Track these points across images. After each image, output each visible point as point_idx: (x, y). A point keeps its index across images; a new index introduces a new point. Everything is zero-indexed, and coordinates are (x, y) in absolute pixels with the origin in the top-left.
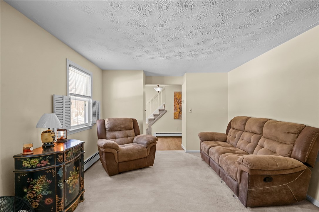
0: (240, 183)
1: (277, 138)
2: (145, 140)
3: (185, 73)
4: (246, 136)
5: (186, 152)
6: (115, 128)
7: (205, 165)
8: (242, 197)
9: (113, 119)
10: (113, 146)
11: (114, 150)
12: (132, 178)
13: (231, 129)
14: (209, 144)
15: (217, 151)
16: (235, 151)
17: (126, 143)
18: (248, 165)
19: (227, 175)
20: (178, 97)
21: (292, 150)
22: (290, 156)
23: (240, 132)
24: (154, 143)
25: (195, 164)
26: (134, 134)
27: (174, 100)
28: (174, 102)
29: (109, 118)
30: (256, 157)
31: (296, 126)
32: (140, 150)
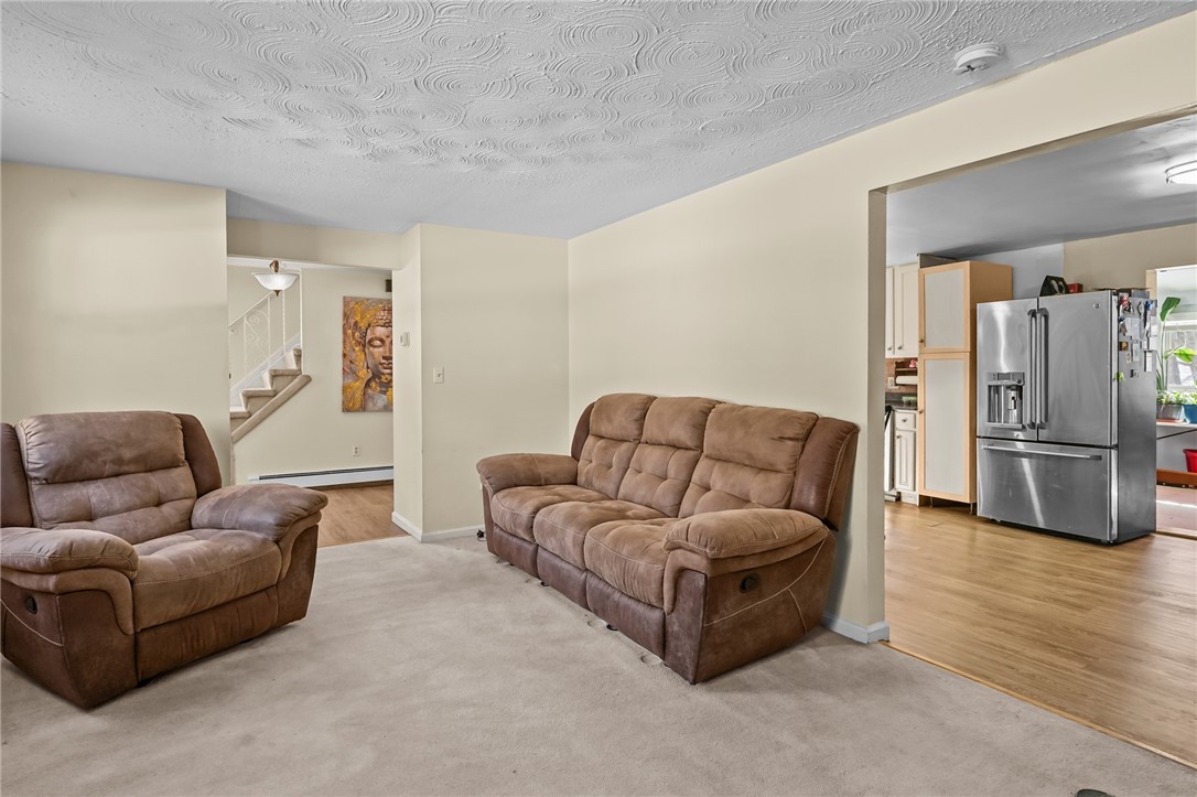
0: (673, 611)
1: (750, 457)
2: (267, 509)
3: (418, 225)
4: (651, 457)
5: (422, 542)
6: (88, 467)
7: (516, 577)
8: (680, 654)
9: (67, 418)
10: (106, 554)
11: (114, 573)
12: (220, 691)
13: (590, 440)
14: (530, 498)
15: (571, 518)
16: (625, 510)
17: (156, 531)
18: (706, 546)
19: (617, 596)
20: (362, 318)
21: (791, 487)
22: (787, 507)
23: (625, 446)
24: (309, 520)
25: (475, 579)
26: (191, 487)
27: (345, 333)
28: (344, 342)
29: (43, 416)
30: (724, 519)
31: (799, 418)
32: (249, 555)
